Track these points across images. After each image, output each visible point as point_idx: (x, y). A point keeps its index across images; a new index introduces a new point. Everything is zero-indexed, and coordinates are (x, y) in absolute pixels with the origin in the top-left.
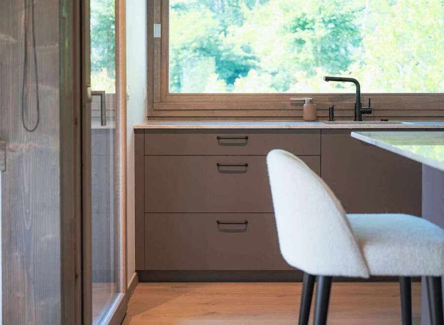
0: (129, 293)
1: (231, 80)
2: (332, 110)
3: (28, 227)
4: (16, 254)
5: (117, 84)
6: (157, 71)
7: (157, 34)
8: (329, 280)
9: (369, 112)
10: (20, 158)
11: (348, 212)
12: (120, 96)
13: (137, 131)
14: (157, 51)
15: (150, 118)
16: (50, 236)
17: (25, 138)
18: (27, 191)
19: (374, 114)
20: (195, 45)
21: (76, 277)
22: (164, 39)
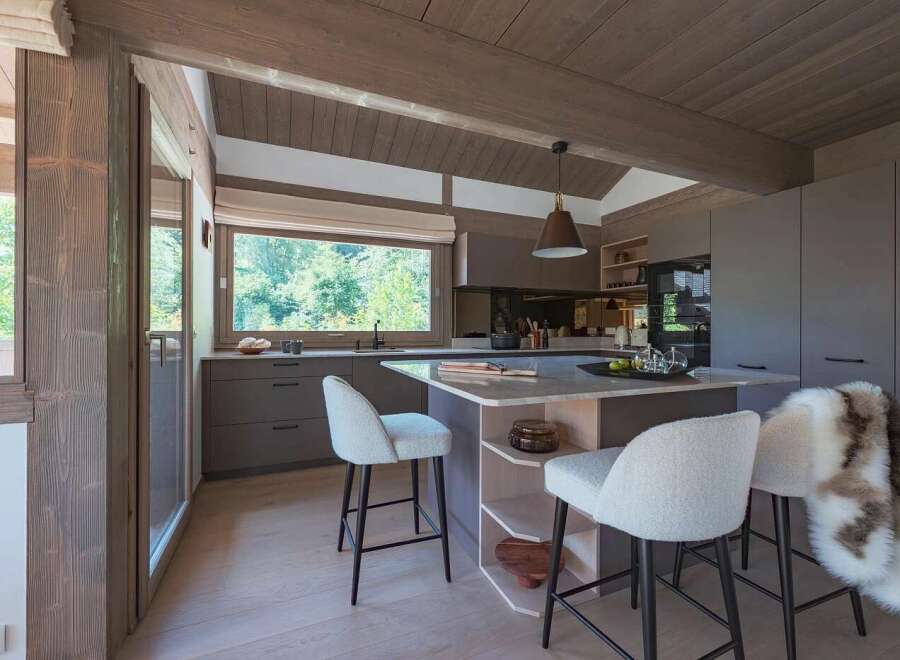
0: (194, 497)
1: (279, 318)
2: (358, 343)
3: (63, 479)
4: (49, 510)
5: (183, 324)
6: (223, 314)
7: (223, 284)
8: (369, 467)
9: (382, 343)
10: (55, 408)
11: (381, 414)
12: (186, 335)
13: (204, 362)
14: (223, 299)
15: (216, 349)
16: (93, 484)
17: (62, 385)
18: (63, 440)
19: (386, 344)
20: (253, 294)
21: (130, 513)
22: (229, 290)
